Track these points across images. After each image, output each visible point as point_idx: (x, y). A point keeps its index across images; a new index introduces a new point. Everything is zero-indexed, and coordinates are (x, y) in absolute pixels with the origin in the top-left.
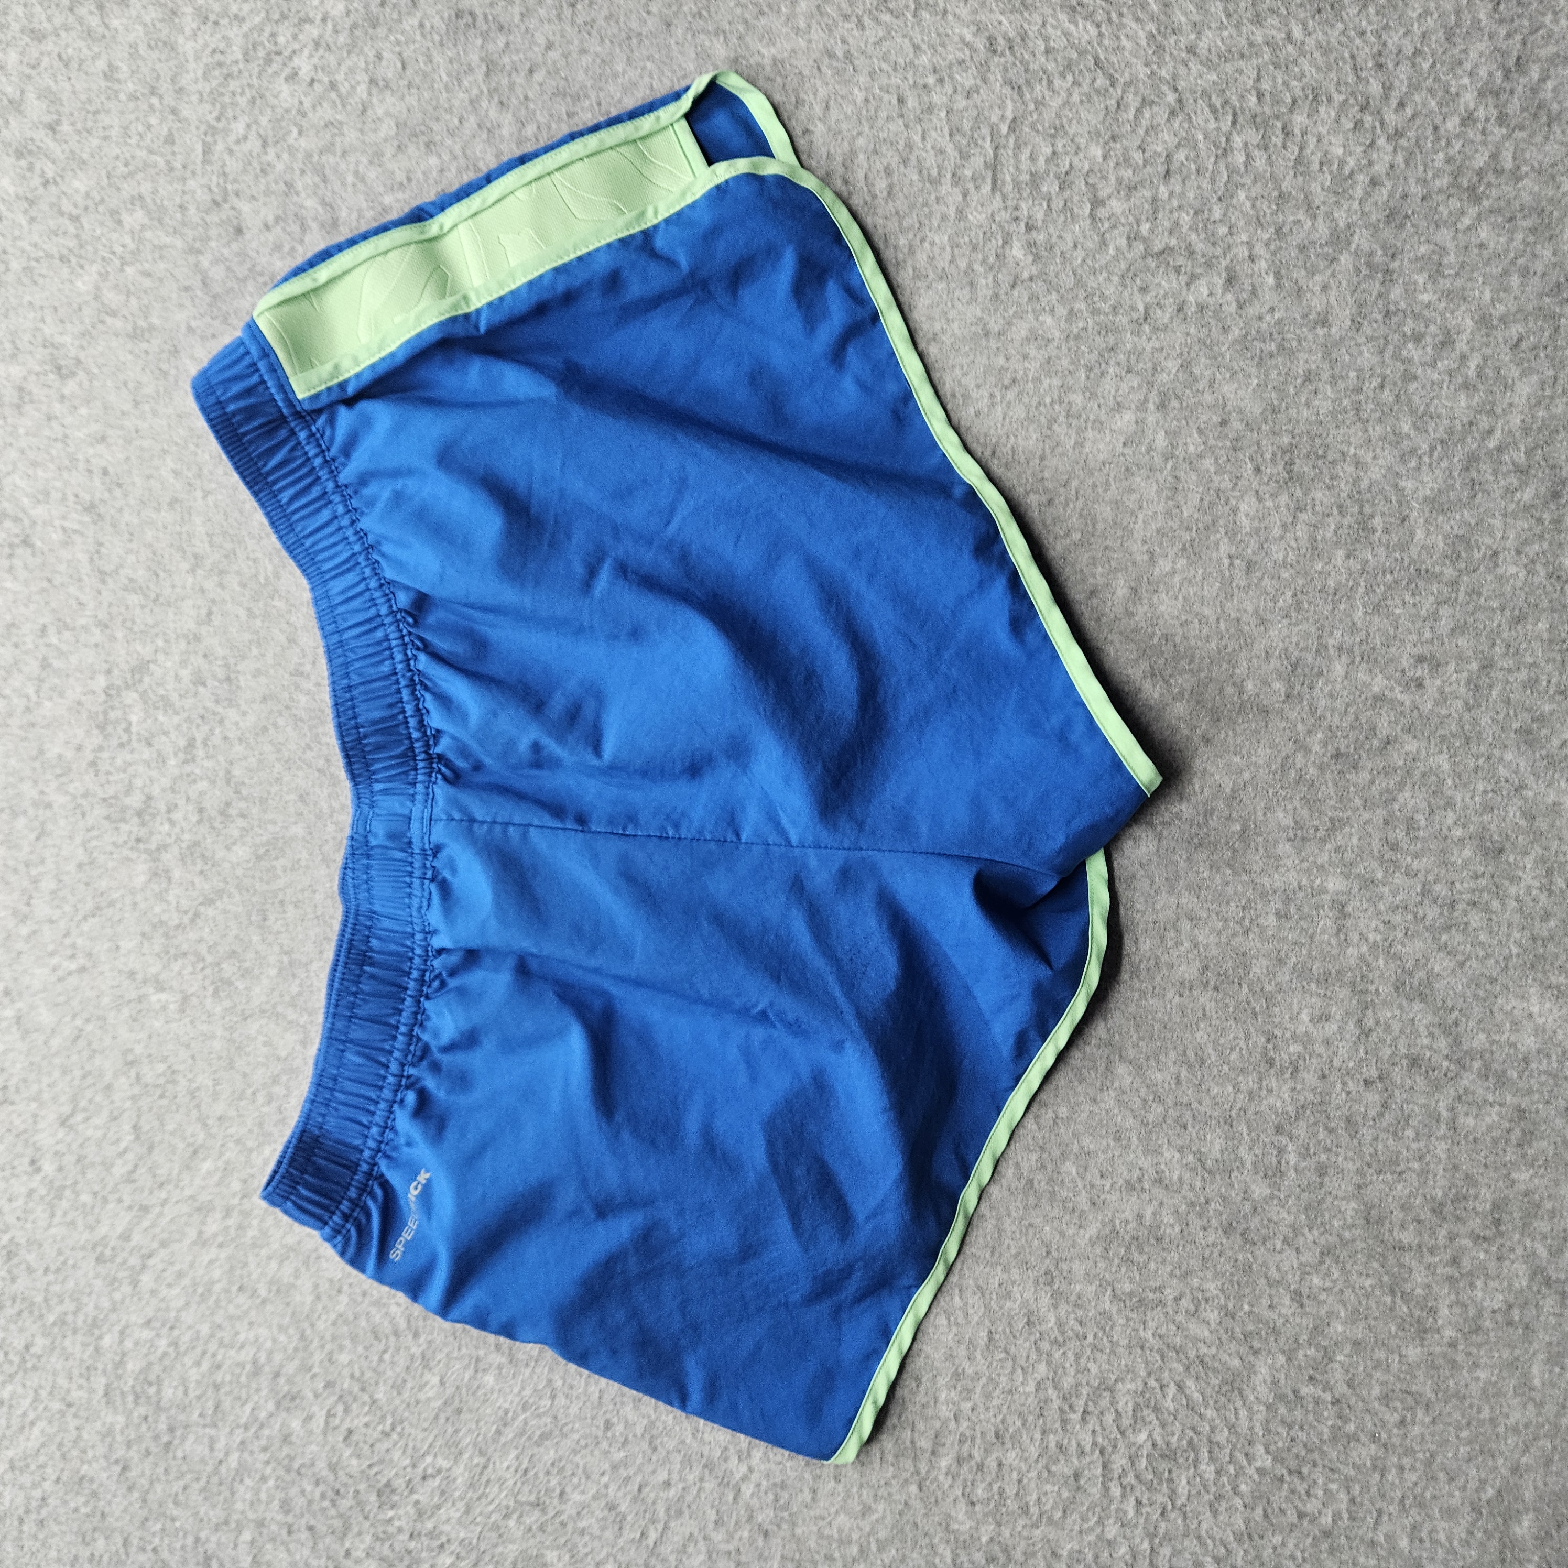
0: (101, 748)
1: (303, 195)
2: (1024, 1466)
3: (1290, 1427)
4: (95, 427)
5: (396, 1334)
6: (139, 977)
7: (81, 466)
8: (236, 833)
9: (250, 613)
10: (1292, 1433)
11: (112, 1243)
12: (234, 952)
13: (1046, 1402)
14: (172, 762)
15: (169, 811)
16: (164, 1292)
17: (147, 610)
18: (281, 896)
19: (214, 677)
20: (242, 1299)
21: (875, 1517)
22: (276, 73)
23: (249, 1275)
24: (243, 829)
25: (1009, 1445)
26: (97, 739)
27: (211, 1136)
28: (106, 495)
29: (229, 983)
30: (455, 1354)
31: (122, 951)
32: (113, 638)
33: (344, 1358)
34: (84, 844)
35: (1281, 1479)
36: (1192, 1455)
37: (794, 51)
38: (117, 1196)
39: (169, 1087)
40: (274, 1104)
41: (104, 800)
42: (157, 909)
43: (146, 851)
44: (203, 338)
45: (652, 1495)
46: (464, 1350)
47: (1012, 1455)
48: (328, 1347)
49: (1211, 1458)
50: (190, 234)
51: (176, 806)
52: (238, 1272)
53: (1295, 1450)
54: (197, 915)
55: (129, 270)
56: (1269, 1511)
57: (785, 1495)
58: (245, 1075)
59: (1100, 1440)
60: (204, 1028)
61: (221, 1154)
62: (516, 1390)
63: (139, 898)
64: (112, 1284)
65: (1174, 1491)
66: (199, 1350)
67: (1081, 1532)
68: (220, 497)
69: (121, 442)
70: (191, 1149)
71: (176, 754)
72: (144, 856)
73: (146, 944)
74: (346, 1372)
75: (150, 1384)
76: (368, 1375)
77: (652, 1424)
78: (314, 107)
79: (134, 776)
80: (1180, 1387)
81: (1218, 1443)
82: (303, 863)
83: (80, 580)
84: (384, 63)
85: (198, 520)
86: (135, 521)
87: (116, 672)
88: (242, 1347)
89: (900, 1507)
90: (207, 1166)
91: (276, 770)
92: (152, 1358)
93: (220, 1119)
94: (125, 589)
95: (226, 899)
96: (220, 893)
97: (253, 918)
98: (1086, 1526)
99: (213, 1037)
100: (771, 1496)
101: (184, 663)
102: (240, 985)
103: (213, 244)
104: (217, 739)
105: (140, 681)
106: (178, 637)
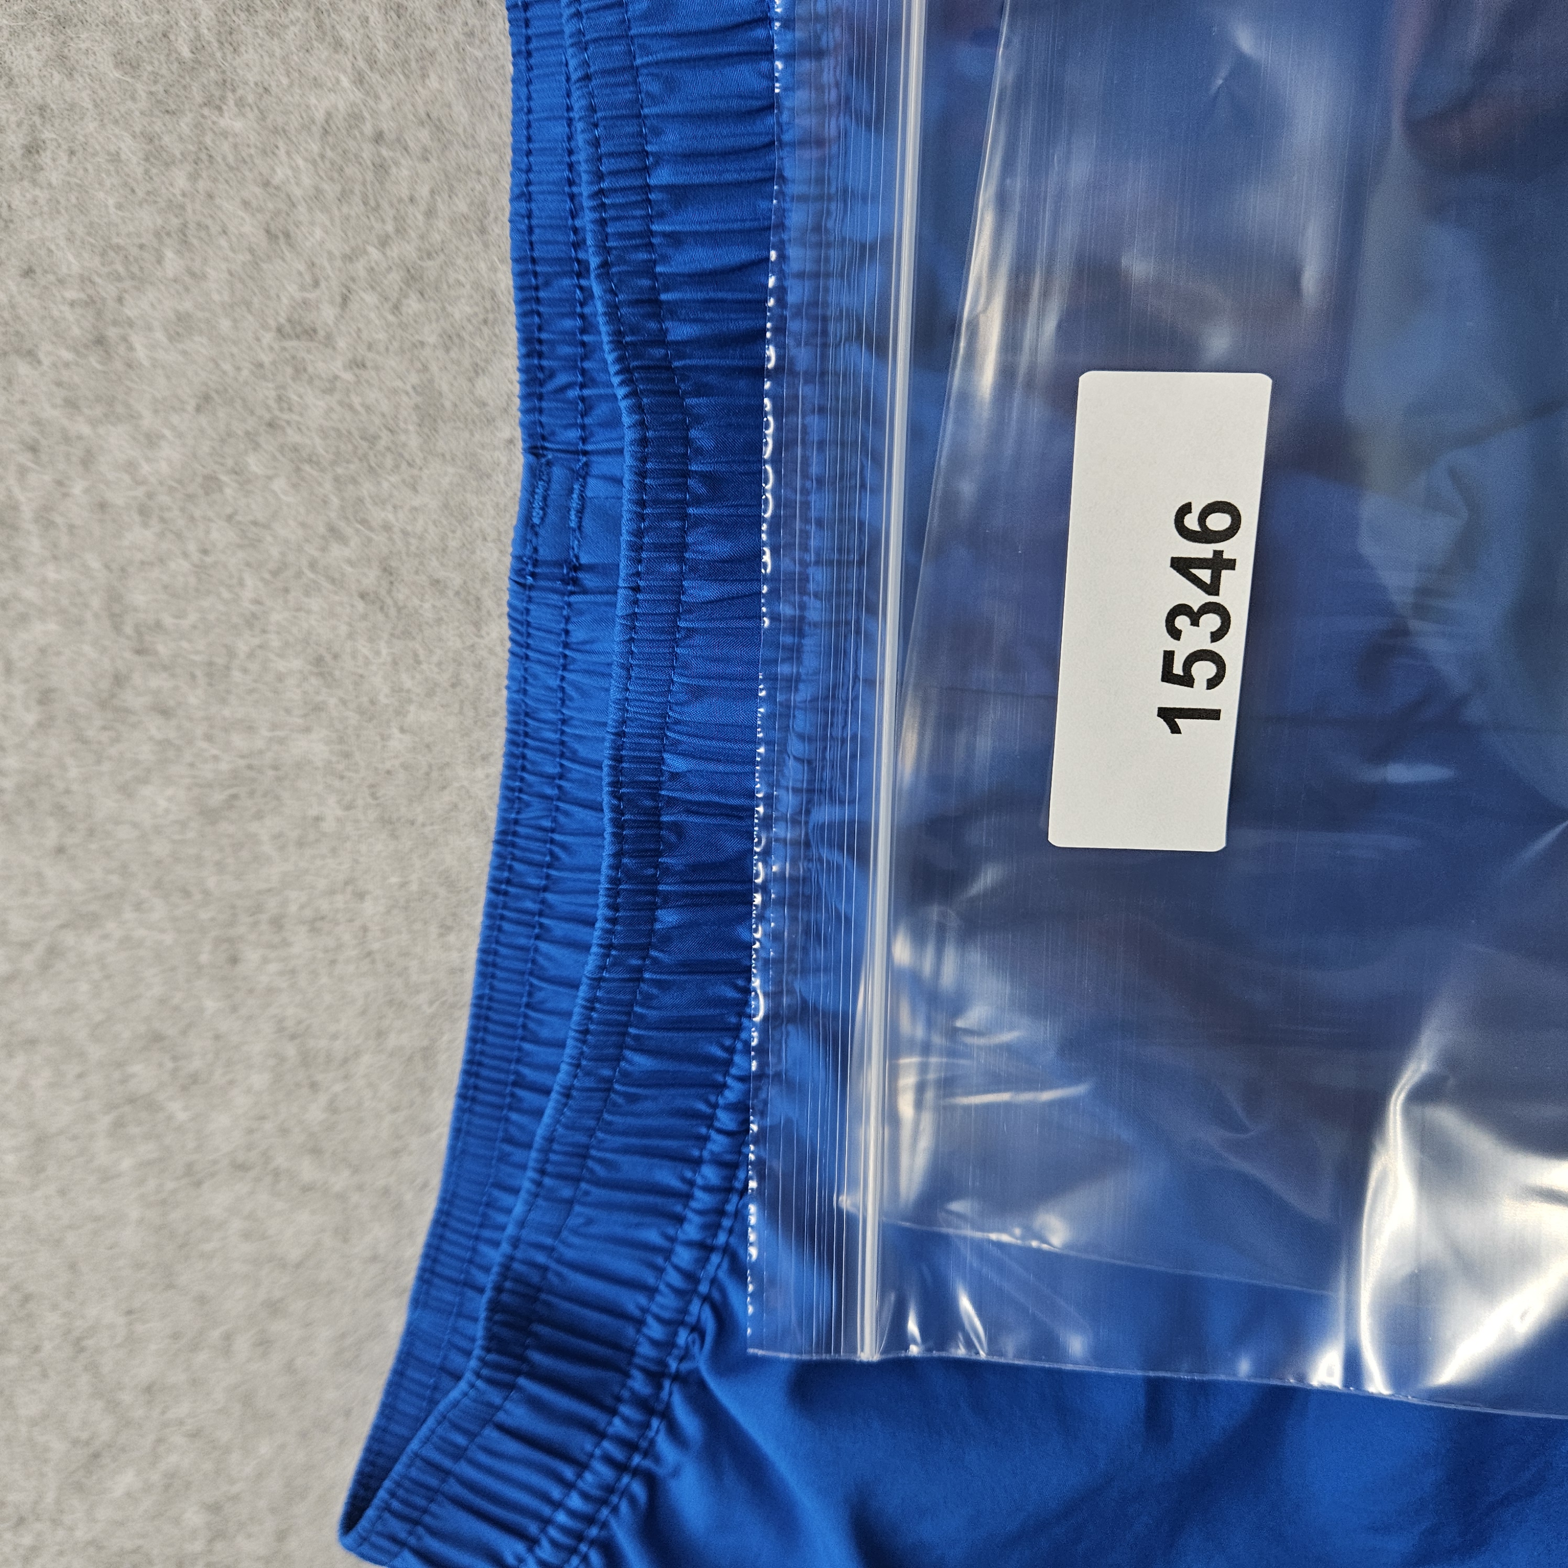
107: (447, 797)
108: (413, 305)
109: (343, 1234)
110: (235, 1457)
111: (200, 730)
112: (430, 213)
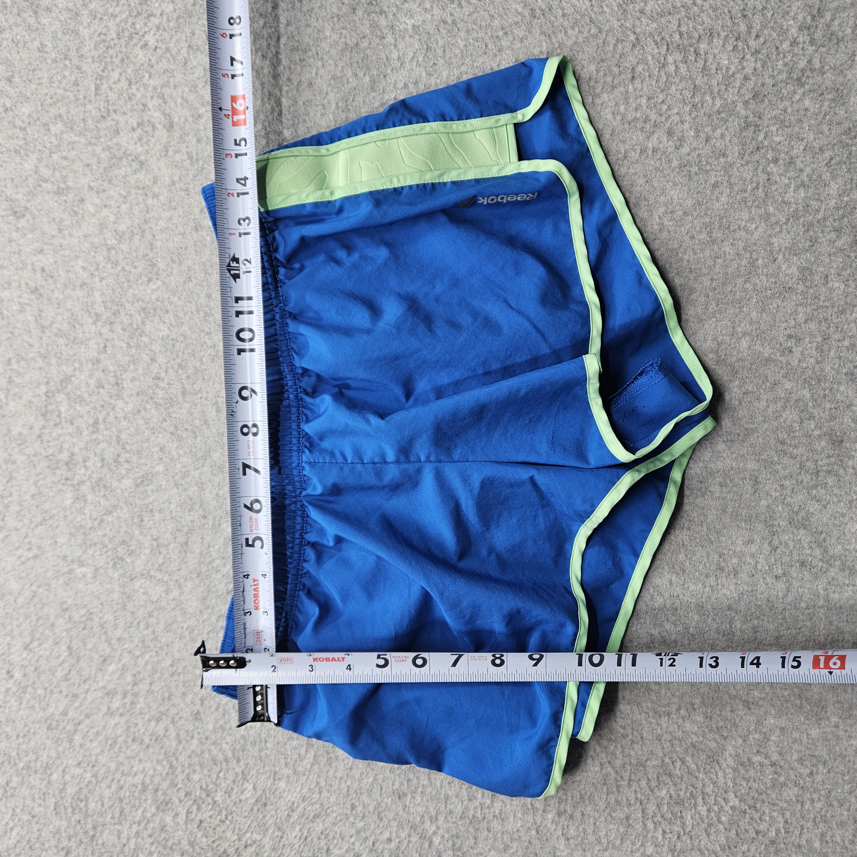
0: (44, 427)
1: (152, 110)
2: (597, 815)
3: (748, 781)
4: (37, 245)
5: (226, 760)
6: (69, 559)
7: (29, 267)
8: (124, 472)
9: (129, 346)
10: (750, 785)
11: (56, 718)
12: (124, 541)
13: (607, 776)
14: (85, 433)
15: (84, 461)
16: (88, 745)
17: (69, 347)
18: (151, 507)
19: (109, 383)
20: (134, 746)
21: (512, 851)
22: (135, 45)
23: (139, 731)
24: (128, 469)
25: (587, 802)
26: (41, 422)
27: (113, 649)
28: (44, 283)
29: (122, 559)
30: (261, 771)
31: (59, 545)
32: (49, 364)
33: (196, 777)
34: (35, 483)
35: (745, 812)
36: (693, 801)
37: (424, 21)
38: (59, 689)
39: (88, 622)
40: (150, 629)
41: (47, 457)
42: (79, 519)
43: (71, 485)
44: (98, 192)
45: (381, 847)
46: (267, 768)
47: (589, 808)
48: (186, 771)
49: (704, 802)
50: (89, 134)
51: (88, 458)
52: (132, 730)
53: (751, 794)
54: (102, 521)
55: (55, 156)
56: (739, 831)
57: (458, 842)
58: (133, 613)
59: (639, 796)
60: (108, 586)
61: (120, 660)
62: (298, 790)
63: (68, 513)
64: (57, 742)
65: (684, 824)
66: (109, 779)
67: (632, 852)
68: (109, 281)
69: (52, 252)
70: (102, 658)
71: (87, 429)
72: (70, 488)
73: (73, 539)
74: (198, 786)
75: (81, 801)
76: (211, 786)
77: (379, 804)
78: (157, 62)
79: (64, 442)
80: (683, 762)
81: (707, 793)
82: (163, 487)
83: (30, 332)
84: (196, 37)
85: (97, 294)
86: (61, 297)
87: (52, 383)
88: (136, 774)
89: (526, 844)
90: (112, 668)
91: (146, 434)
92: (82, 785)
93: (119, 639)
94: (56, 335)
95: (119, 511)
96: (115, 507)
97: (135, 521)
98: (635, 848)
99: (112, 591)
100: (450, 843)
101: (91, 376)
102: (128, 560)
103: (102, 140)
104: (111, 418)
105: (66, 388)
106: (87, 361)
107: (190, 478)
108: (180, 371)
109: (167, 592)
110: (140, 659)
111: (135, 465)
112: (183, 353)
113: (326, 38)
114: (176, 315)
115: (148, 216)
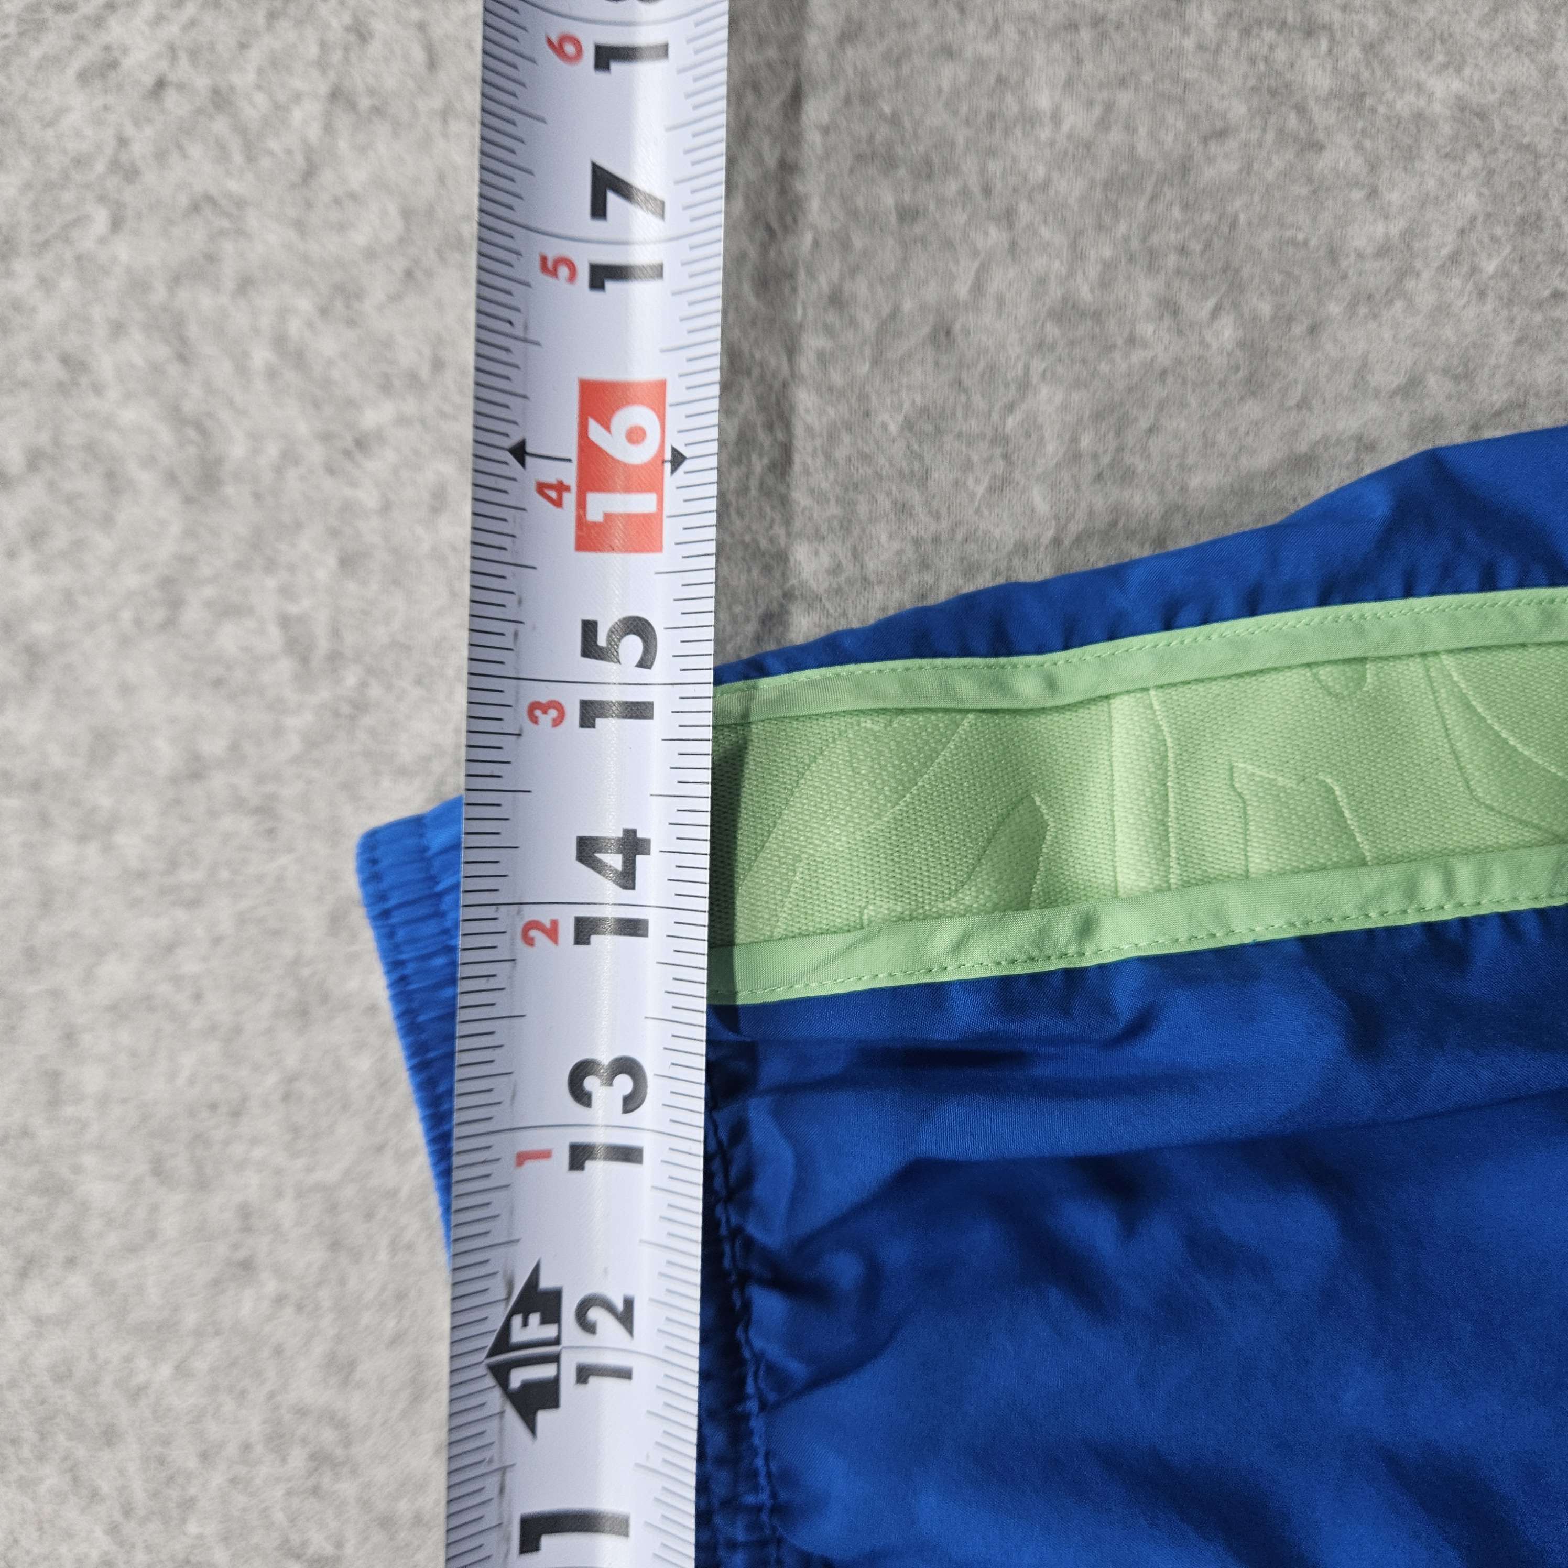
1: (113, 394)
22: (52, 62)
37: (1512, 92)
78: (161, 157)
84: (375, 48)
113: (1030, 119)
114: (162, 1461)
115: (45, 929)
